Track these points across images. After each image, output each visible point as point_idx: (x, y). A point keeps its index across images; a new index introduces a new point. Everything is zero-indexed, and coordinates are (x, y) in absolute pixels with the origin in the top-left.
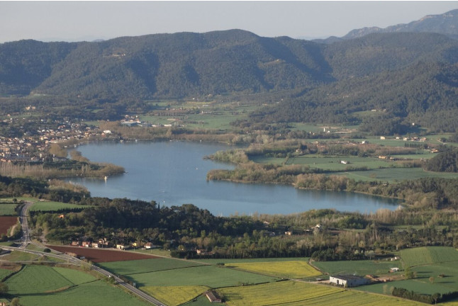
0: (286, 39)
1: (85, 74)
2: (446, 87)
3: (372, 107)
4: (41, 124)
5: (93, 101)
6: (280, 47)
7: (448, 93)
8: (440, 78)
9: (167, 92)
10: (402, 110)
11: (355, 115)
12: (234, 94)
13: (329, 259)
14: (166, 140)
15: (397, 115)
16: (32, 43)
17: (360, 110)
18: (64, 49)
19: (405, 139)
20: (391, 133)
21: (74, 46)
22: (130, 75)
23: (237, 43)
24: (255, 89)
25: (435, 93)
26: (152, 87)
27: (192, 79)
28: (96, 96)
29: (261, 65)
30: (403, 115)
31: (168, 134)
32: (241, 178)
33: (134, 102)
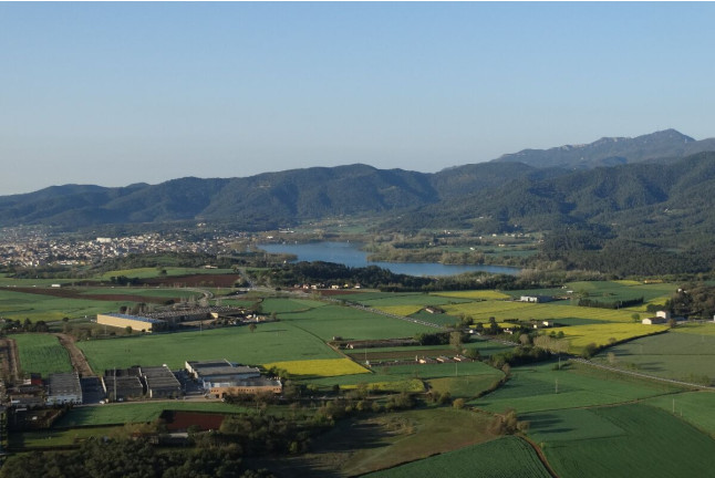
0: (398, 170)
1: (239, 201)
2: (538, 198)
3: (480, 215)
4: (215, 234)
5: (250, 220)
6: (395, 177)
7: (540, 202)
8: (532, 191)
9: (306, 213)
10: (504, 215)
11: (467, 221)
12: (361, 213)
13: (511, 289)
14: (319, 241)
15: (501, 220)
16: (193, 180)
17: (469, 217)
18: (219, 184)
19: (513, 235)
20: (500, 232)
21: (227, 181)
22: (276, 202)
23: (359, 175)
24: (377, 210)
25: (529, 202)
26: (294, 211)
27: (325, 203)
28: (252, 216)
29: (380, 191)
30: (507, 219)
31: (321, 237)
32: (396, 259)
33: (282, 220)
